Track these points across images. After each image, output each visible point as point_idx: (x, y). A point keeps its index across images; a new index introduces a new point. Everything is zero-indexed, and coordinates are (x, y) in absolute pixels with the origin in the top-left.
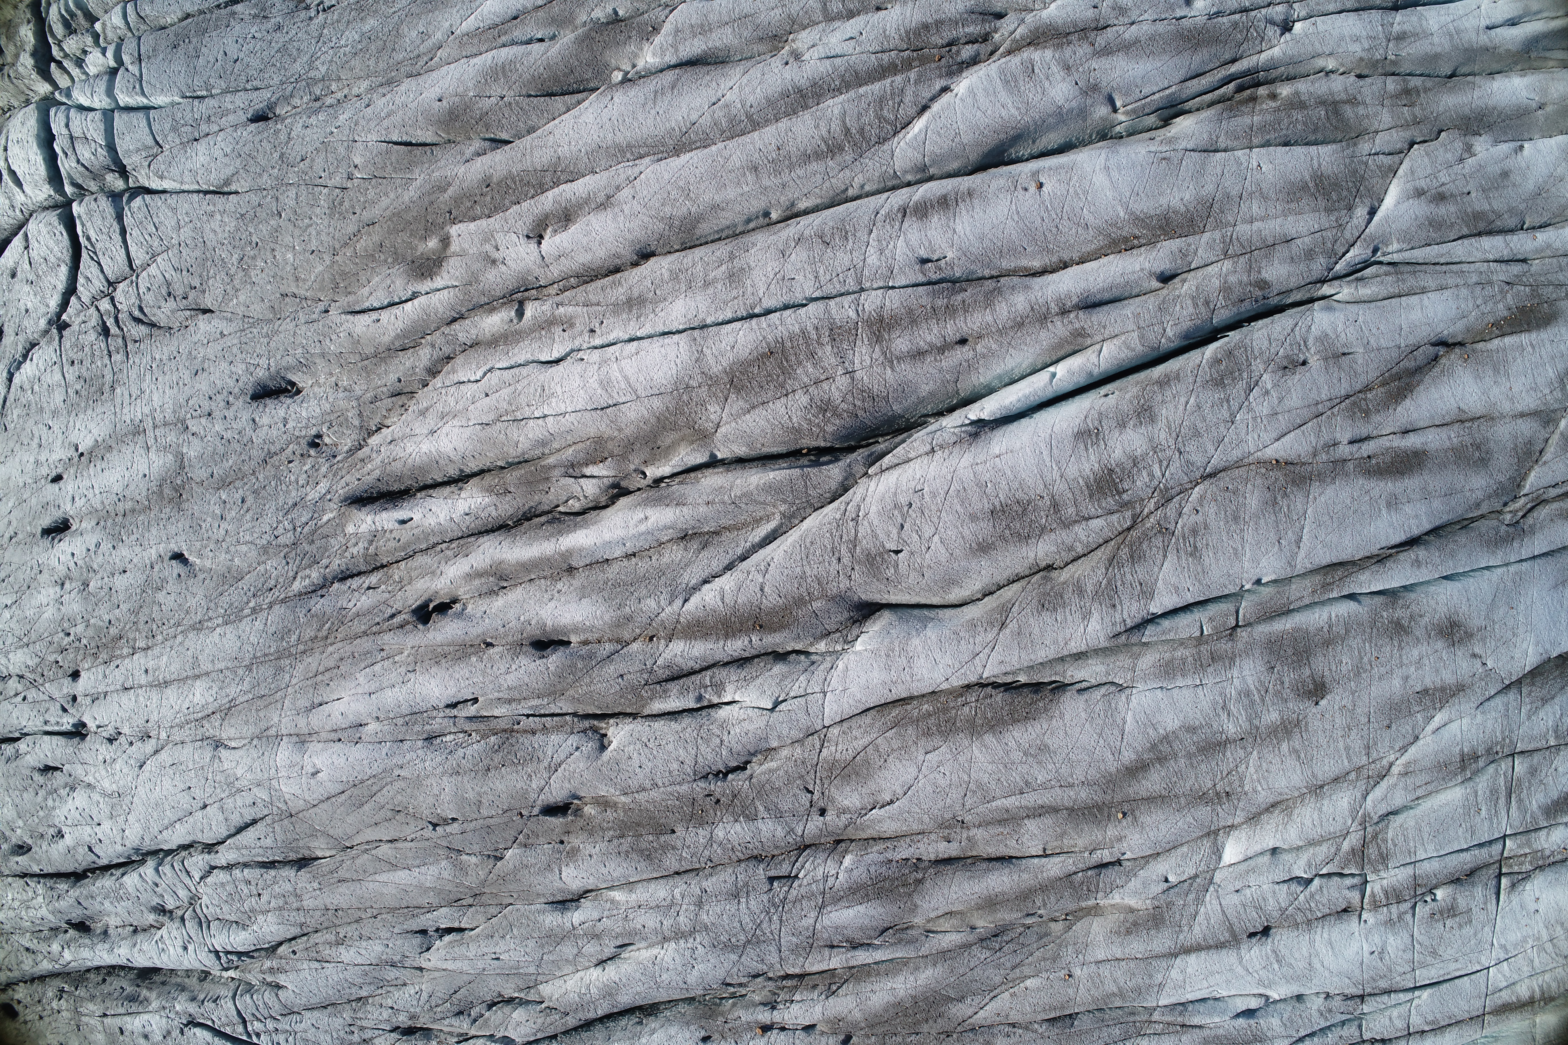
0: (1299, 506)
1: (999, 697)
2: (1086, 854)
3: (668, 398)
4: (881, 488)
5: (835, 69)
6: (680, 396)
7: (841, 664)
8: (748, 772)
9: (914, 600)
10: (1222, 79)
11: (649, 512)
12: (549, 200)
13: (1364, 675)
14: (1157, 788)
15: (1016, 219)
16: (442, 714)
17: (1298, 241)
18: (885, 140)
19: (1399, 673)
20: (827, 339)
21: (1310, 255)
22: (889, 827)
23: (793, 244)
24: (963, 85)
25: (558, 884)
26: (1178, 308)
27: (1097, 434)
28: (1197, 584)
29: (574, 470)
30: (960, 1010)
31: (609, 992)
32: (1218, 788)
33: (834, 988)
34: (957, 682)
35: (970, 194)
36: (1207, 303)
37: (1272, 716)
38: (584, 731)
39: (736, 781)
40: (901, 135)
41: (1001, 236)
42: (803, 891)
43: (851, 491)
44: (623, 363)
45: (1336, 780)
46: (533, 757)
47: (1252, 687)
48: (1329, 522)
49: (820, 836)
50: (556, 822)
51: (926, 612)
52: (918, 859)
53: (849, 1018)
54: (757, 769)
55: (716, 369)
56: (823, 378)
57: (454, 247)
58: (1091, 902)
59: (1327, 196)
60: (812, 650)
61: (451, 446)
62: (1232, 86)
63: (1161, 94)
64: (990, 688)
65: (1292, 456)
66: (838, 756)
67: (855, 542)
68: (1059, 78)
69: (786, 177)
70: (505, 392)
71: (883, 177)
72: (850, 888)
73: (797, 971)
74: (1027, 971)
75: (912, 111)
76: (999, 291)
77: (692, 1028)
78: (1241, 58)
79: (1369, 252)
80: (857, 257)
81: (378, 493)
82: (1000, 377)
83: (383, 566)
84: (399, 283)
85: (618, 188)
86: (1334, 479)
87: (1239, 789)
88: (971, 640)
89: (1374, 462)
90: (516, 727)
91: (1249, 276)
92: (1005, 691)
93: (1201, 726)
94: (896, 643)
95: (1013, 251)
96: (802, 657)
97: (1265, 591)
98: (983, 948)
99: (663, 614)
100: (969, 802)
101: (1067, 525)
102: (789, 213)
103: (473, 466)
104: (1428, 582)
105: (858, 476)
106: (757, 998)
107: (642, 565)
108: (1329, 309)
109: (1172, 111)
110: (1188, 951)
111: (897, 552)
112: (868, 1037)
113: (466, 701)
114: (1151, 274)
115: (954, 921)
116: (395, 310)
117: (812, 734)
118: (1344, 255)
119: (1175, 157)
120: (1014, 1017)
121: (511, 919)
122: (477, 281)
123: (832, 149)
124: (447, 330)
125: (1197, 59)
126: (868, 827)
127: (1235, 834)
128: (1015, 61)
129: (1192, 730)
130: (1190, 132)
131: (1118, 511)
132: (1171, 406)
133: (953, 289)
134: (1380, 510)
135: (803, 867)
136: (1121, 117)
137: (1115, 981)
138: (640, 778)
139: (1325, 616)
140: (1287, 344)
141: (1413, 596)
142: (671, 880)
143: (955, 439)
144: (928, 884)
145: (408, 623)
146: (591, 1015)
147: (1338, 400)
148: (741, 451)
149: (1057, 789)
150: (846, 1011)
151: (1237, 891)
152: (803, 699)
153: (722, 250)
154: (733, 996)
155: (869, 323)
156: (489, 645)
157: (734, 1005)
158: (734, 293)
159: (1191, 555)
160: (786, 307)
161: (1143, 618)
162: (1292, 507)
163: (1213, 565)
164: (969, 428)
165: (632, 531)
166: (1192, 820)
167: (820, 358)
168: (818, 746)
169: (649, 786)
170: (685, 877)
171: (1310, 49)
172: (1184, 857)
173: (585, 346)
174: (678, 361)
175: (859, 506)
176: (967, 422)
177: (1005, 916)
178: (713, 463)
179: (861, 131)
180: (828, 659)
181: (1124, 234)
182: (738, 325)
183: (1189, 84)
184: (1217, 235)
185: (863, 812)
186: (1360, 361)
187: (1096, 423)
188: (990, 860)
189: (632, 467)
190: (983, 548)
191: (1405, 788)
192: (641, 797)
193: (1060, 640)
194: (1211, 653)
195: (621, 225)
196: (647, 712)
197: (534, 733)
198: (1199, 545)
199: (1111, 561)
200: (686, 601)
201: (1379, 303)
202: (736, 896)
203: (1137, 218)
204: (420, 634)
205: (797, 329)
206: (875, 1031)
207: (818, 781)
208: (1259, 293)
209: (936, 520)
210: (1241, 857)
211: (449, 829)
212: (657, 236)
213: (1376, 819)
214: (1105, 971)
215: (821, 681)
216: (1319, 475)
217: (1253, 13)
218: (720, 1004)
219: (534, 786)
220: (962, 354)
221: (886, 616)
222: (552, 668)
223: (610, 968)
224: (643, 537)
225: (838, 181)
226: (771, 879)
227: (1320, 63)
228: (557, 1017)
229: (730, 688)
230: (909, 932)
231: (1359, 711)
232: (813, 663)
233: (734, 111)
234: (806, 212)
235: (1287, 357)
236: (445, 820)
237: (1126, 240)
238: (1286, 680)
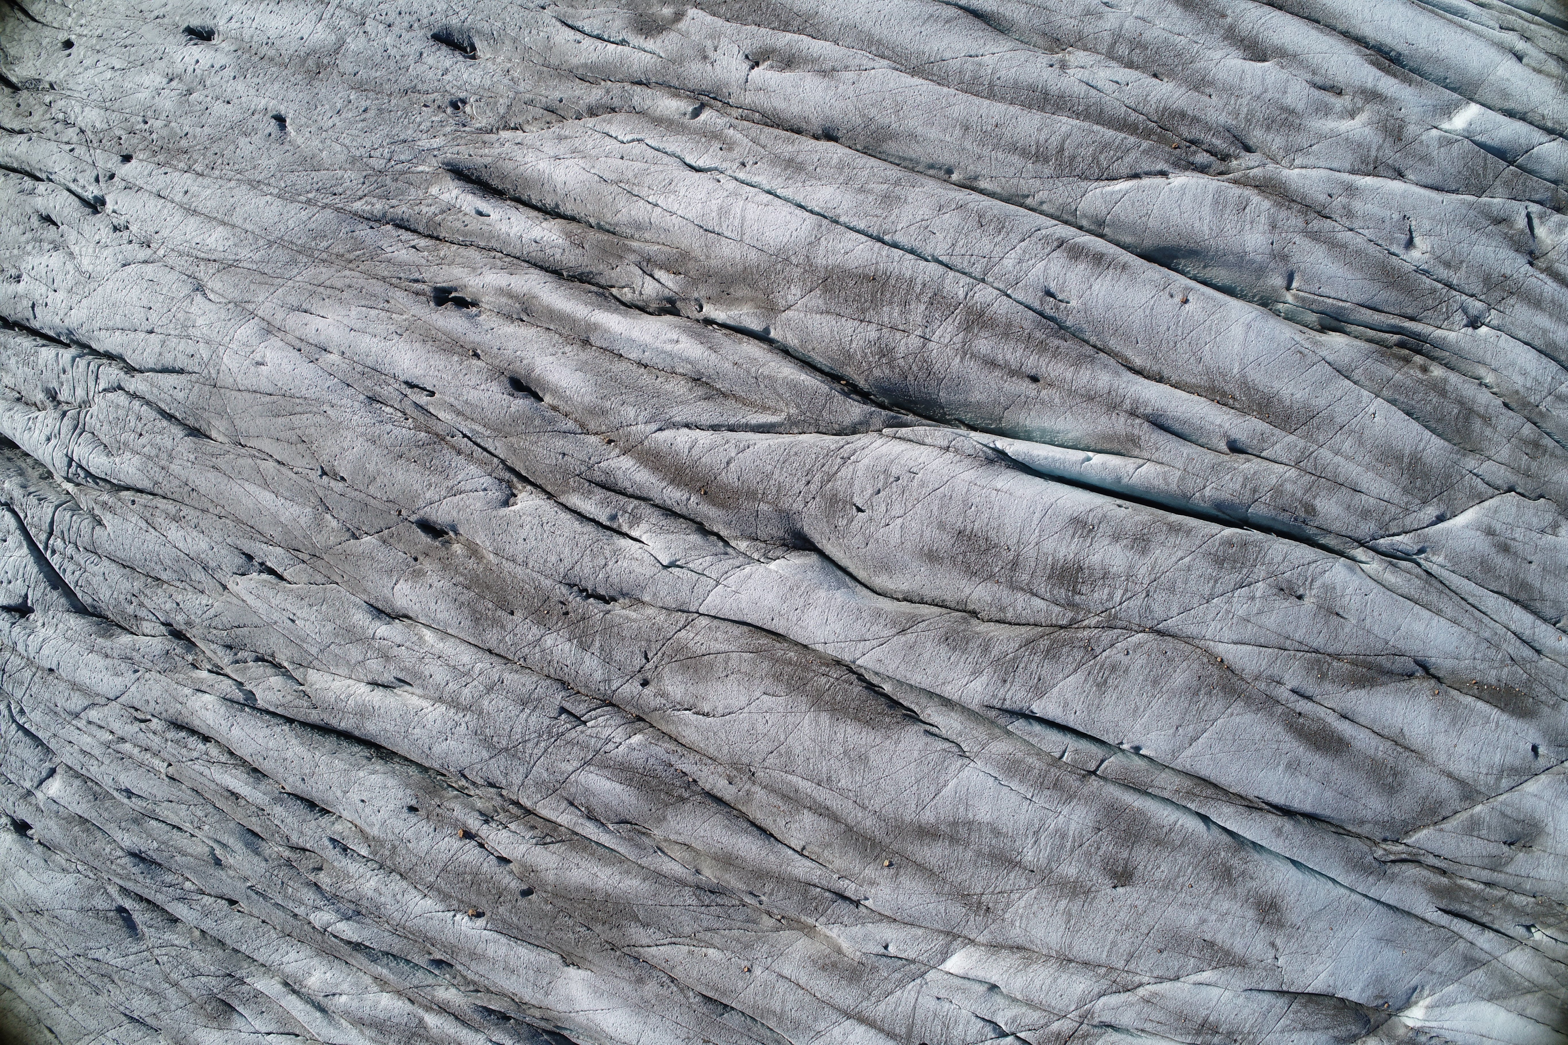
0: (1215, 711)
1: (857, 689)
2: (835, 876)
3: (765, 257)
4: (884, 449)
5: (1087, 96)
6: (776, 263)
7: (748, 569)
8: (608, 607)
9: (844, 562)
10: (1393, 326)
11: (683, 338)
12: (784, 40)
13: (1170, 892)
14: (933, 861)
15: (1147, 313)
16: (396, 386)
17: (1363, 497)
18: (1086, 178)
19: (1200, 911)
20: (926, 299)
21: (1365, 514)
22: (690, 735)
23: (953, 207)
24: (1180, 180)
25: (387, 592)
26: (1228, 477)
27: (1090, 531)
28: (1085, 713)
29: (647, 265)
30: (637, 934)
31: (363, 712)
32: (984, 898)
33: (548, 840)
34: (831, 651)
35: (1124, 267)
36: (1254, 491)
37: (1070, 870)
38: (501, 480)
39: (594, 607)
40: (1102, 183)
41: (1125, 318)
42: (582, 738)
43: (858, 436)
44: (750, 205)
45: (1086, 964)
46: (444, 472)
47: (1071, 833)
48: (1229, 742)
49: (628, 703)
50: (424, 539)
51: (847, 579)
52: (695, 781)
53: (542, 874)
54: (618, 610)
55: (820, 261)
56: (900, 327)
57: (682, 25)
58: (810, 921)
59: (1413, 479)
60: (733, 543)
61: (564, 178)
62: (1396, 337)
63: (1335, 302)
64: (855, 676)
65: (1237, 667)
66: (691, 644)
67: (831, 477)
68: (1261, 228)
69: (986, 151)
70: (638, 165)
71: (1063, 207)
72: (622, 764)
73: (528, 804)
74: (717, 940)
75: (1124, 171)
76: (1093, 360)
77: (408, 791)
78: (1419, 321)
79: (1416, 548)
80: (998, 252)
81: (478, 177)
82: (1044, 431)
83: (437, 238)
84: (618, 23)
85: (846, 68)
86: (1259, 710)
87: (1000, 912)
88: (868, 625)
89: (1301, 720)
90: (448, 438)
91: (1304, 494)
92: (866, 688)
93: (1006, 835)
94: (805, 584)
95: (1127, 337)
96: (721, 544)
97: (1137, 762)
98: (694, 894)
99: (634, 428)
100: (771, 760)
101: (1014, 586)
102: (968, 183)
103: (568, 208)
104: (1277, 855)
105: (872, 428)
106: (479, 804)
107: (646, 379)
108: (1351, 570)
109: (1334, 323)
110: (862, 1019)
111: (859, 510)
112: (546, 901)
113: (424, 389)
114: (1225, 435)
115: (687, 855)
116: (598, 43)
117: (683, 611)
118: (1394, 535)
119: (1311, 358)
120: (678, 973)
121: (328, 595)
122: (681, 64)
123: (1039, 155)
124: (628, 86)
125: (1383, 296)
126: (673, 722)
127: (970, 949)
128: (1236, 191)
129: (997, 832)
130: (1337, 348)
131: (1062, 606)
132: (1166, 552)
133: (1057, 332)
134: (1279, 764)
135: (596, 718)
136: (1289, 297)
137: (783, 1002)
138: (518, 549)
139: (1172, 818)
140: (1296, 571)
141: (1256, 856)
142: (481, 653)
143: (972, 452)
144: (688, 806)
145: (424, 294)
146: (334, 722)
147: (1307, 648)
148: (792, 341)
149: (851, 802)
150: (544, 866)
151: (938, 999)
152: (697, 576)
153: (894, 172)
154: (461, 790)
155: (969, 310)
156: (476, 355)
157: (456, 797)
158: (879, 212)
159: (1098, 685)
160: (912, 252)
161: (1021, 709)
162: (1208, 707)
163: (1110, 707)
164: (990, 452)
165: (658, 344)
166: (942, 911)
167: (910, 311)
168: (680, 624)
169: (520, 561)
170: (494, 659)
171: (1481, 353)
172: (915, 938)
173: (729, 172)
174: (795, 234)
175: (855, 451)
176: (992, 445)
177: (732, 880)
178: (762, 337)
179: (1073, 158)
180: (741, 559)
181: (1226, 388)
182: (864, 238)
183: (1363, 310)
184: (1301, 443)
185: (678, 707)
186: (1347, 630)
187: (1096, 521)
188: (753, 824)
189: (696, 295)
190: (932, 557)
191: (1139, 1014)
192: (508, 566)
193: (941, 677)
194: (1057, 780)
195: (828, 98)
196: (563, 499)
197: (459, 453)
198: (1110, 681)
199: (1028, 642)
200: (660, 429)
201: (1394, 595)
202: (524, 704)
203: (1245, 383)
204: (427, 310)
205: (908, 275)
206: (555, 901)
207: (660, 654)
208: (1303, 515)
209: (909, 506)
210: (961, 972)
211: (333, 483)
212: (849, 126)
213: (1096, 1021)
214: (782, 987)
215: (721, 571)
216: (1249, 697)
217: (1454, 293)
218: (445, 789)
219: (428, 495)
220: (1027, 388)
221: (813, 559)
222: (513, 409)
223: (379, 693)
224: (663, 356)
225: (1025, 185)
226: (563, 710)
227: (1481, 371)
228: (305, 705)
229: (644, 526)
230: (644, 838)
231: (1145, 919)
232: (726, 554)
233: (982, 73)
234: (982, 192)
235: (1289, 581)
236: (335, 474)
237: (1224, 394)
238: (1104, 848)
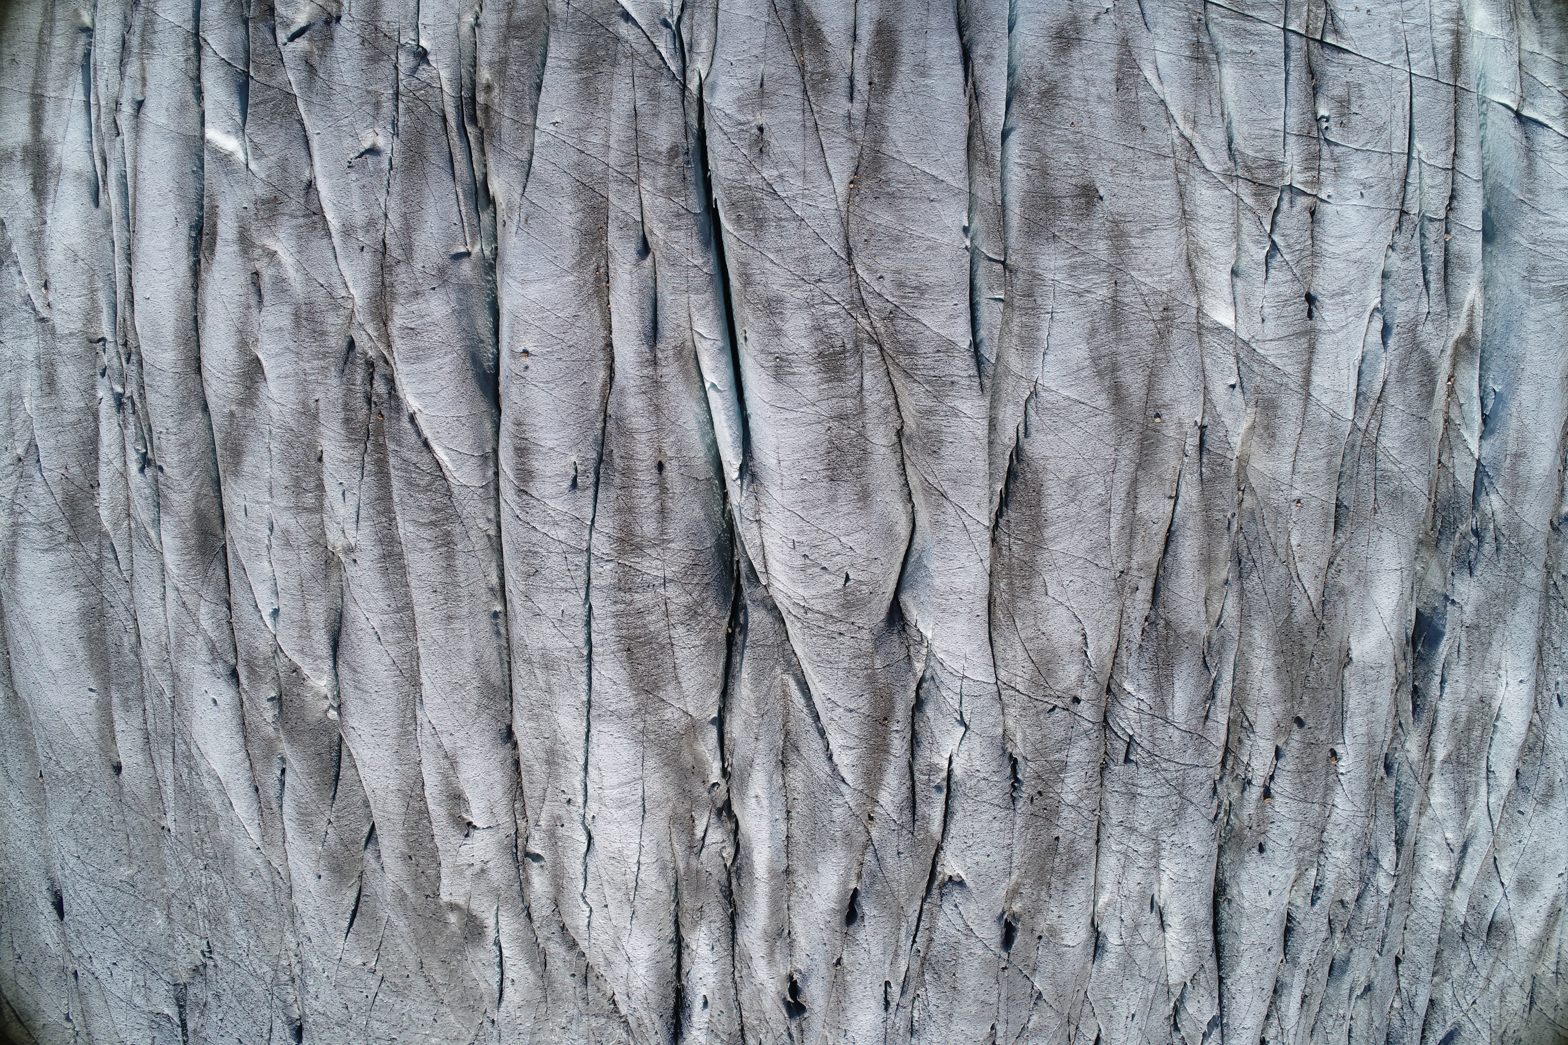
0: (902, 170)
1: (1011, 514)
2: (1186, 460)
3: (649, 752)
4: (782, 578)
5: (370, 518)
6: (649, 740)
7: (940, 655)
8: (1020, 759)
9: (898, 568)
10: (461, 137)
11: (751, 793)
12: (437, 810)
13: (1086, 143)
14: (1140, 378)
15: (553, 385)
16: (892, 1016)
17: (638, 104)
18: (449, 490)
19: (1092, 105)
20: (628, 596)
21: (654, 95)
22: (1108, 642)
23: (530, 603)
24: (412, 401)
25: (1078, 950)
26: (676, 247)
27: (782, 359)
28: (952, 295)
29: (695, 847)
30: (1302, 612)
31: (1192, 926)
32: (1156, 318)
33: (1246, 724)
34: (986, 552)
35: (519, 424)
36: (678, 216)
37: (1102, 248)
38: (942, 895)
39: (1025, 772)
40: (447, 474)
41: (567, 405)
42: (1145, 734)
43: (778, 605)
44: (606, 783)
45: (1181, 195)
46: (954, 947)
47: (1067, 262)
48: (925, 144)
49: (1099, 707)
50: (1019, 939)
51: (912, 560)
52: (1146, 620)
53: (1279, 716)
54: (1019, 750)
55: (632, 703)
56: (664, 608)
57: (461, 901)
58: (1234, 464)
59: (600, 60)
60: (920, 674)
61: (646, 948)
62: (469, 129)
63: (462, 204)
64: (1000, 520)
65: (850, 165)
66: (1027, 676)
67: (828, 616)
68: (424, 305)
69: (464, 592)
70: (607, 890)
71: (484, 500)
72: (1156, 690)
73: (1220, 753)
74: (1282, 541)
75: (426, 457)
76: (619, 420)
77: (1247, 859)
78: (443, 111)
79: (666, 31)
80: (555, 548)
81: (672, 1018)
82: (703, 436)
83: (742, 1030)
84: (482, 955)
85: (440, 746)
86: (883, 127)
87: (1164, 297)
88: (950, 529)
89: (876, 80)
90: (921, 954)
91: (661, 165)
92: (1007, 506)
93: (1093, 322)
94: (934, 600)
95: (584, 396)
96: (925, 685)
97: (977, 223)
98: (1248, 578)
99: (851, 804)
100: (1105, 563)
101: (862, 410)
102: (499, 594)
103: (669, 932)
104: (1011, 49)
105: (766, 594)
106: (1236, 794)
107: (800, 808)
108: (713, 87)
109: (481, 193)
110: (1307, 382)
111: (847, 579)
112: (1302, 702)
113: (886, 992)
114: (637, 265)
115: (1215, 598)
116: (507, 964)
117: (1000, 695)
118: (662, 58)
119: (527, 208)
120: (1323, 562)
121: (1099, 997)
122: (498, 889)
123: (447, 542)
124: (536, 924)
125: (435, 158)
126: (1102, 661)
127: (1206, 308)
128: (398, 344)
129: (1093, 332)
130: (506, 186)
131: (861, 356)
132: (772, 279)
133: (608, 463)
134: (926, 86)
135: (1123, 729)
136: (476, 250)
137: (1317, 459)
138: (999, 858)
139: (1017, 169)
140: (738, 144)
141: (1020, 71)
142: (1102, 850)
143: (752, 498)
144: (1172, 617)
145: (800, 1025)
146: (1210, 945)
147: (806, 103)
148: (715, 695)
149: (1115, 476)
150: (1271, 718)
151: (1263, 320)
152: (964, 697)
153: (520, 668)
154: (1228, 813)
155: (622, 552)
156: (839, 962)
157: (1236, 816)
158: (563, 668)
159: (922, 294)
160: (588, 624)
161: (972, 357)
162: (901, 178)
163: (938, 274)
164: (746, 482)
165: (766, 812)
166: (1182, 350)
167: (645, 606)
168: (1013, 692)
169: (1009, 852)
170: (1103, 836)
171: (448, 38)
172: (1215, 363)
173: (582, 811)
174: (616, 735)
175: (794, 603)
176: (739, 482)
177: (1224, 549)
178: (720, 722)
179: (436, 510)
180: (932, 663)
181: (591, 280)
182: (594, 673)
183: (458, 173)
184: (613, 186)
185: (1087, 663)
186: (773, 70)
187: (770, 358)
188: (1165, 551)
189: (706, 794)
190: (864, 497)
191: (1209, 126)
192: (1017, 860)
193: (971, 444)
194: (1024, 296)
195: (475, 752)
196: (938, 837)
197: (931, 940)
198: (914, 284)
199: (908, 375)
200: (843, 781)
201: (719, 34)
202: (1134, 796)
203: (579, 263)
204: (813, 1017)
205: (613, 621)
206: (1298, 696)
207: (1046, 699)
208: (681, 158)
209: (826, 536)
210: (1231, 310)
211: (1000, 1034)
212: (493, 722)
213: (1231, 164)
214: (1303, 466)
215: (952, 678)
216: (875, 142)
217: (401, 88)
218: (1233, 829)
219: (980, 952)
220: (672, 471)
221: (906, 598)
222: (875, 912)
223: (1169, 919)
224: (774, 803)
225: (479, 542)
226: (1127, 760)
227: (465, 29)
228: (1203, 975)
229: (936, 759)
230: (1213, 641)
231: (1119, 156)
232: (933, 678)
233: (390, 623)
234: (502, 577)
235: (750, 146)
236: (991, 1035)
237: (598, 280)
238: (1069, 225)
